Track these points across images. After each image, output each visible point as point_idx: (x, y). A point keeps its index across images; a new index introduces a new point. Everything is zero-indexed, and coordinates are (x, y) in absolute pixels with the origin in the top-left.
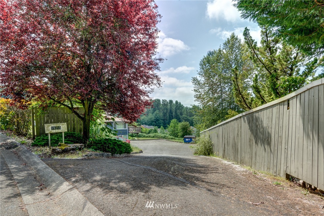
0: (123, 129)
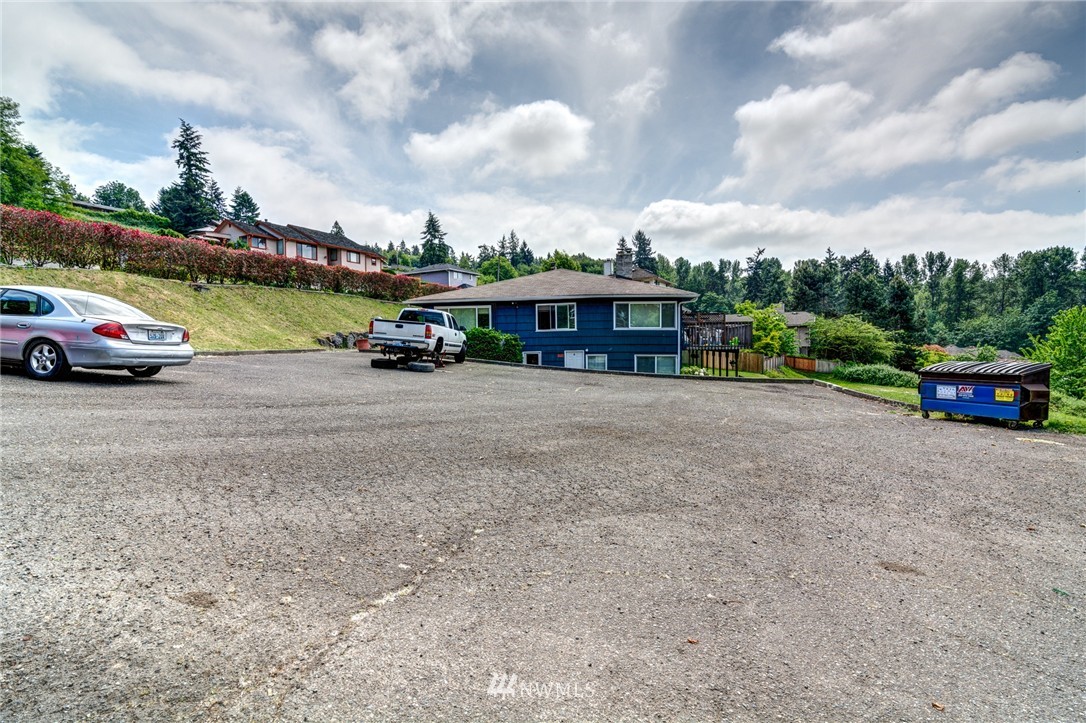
0: (660, 328)
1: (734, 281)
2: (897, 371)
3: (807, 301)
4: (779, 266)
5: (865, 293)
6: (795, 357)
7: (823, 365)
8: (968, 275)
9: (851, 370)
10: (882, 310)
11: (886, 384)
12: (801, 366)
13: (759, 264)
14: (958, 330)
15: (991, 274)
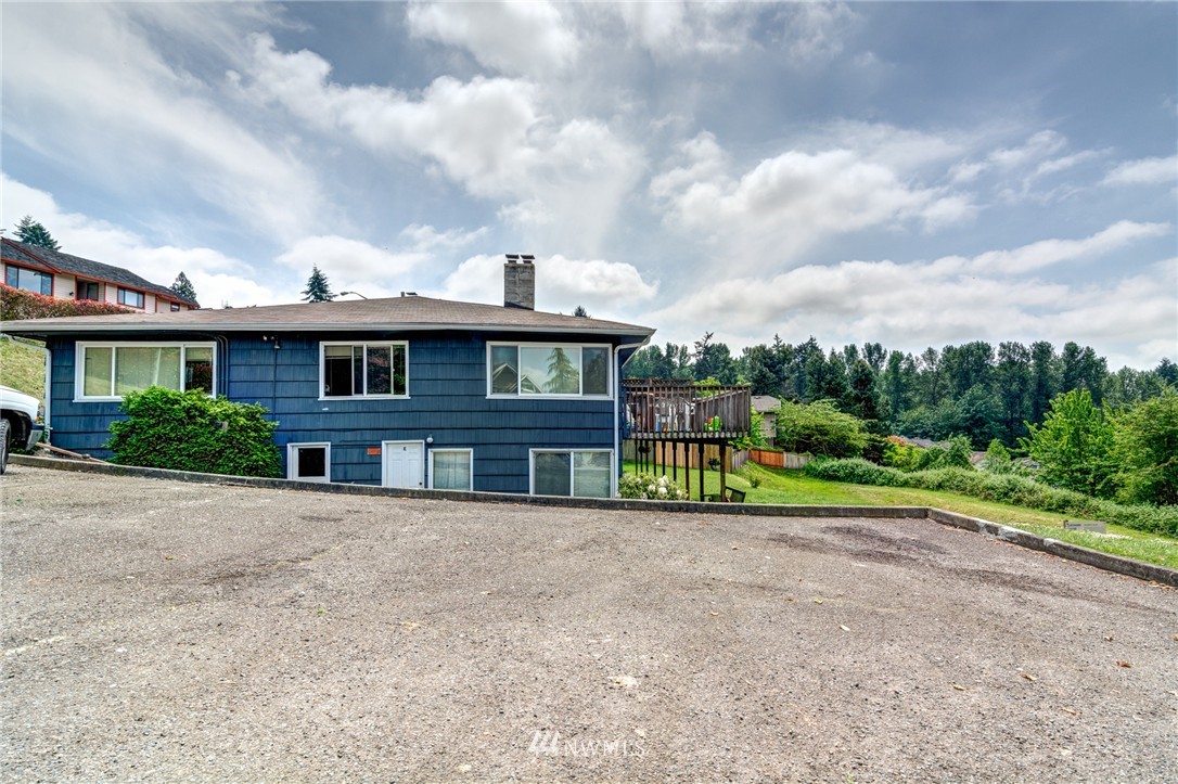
0: (580, 396)
1: (682, 366)
2: (875, 466)
3: (766, 385)
4: (727, 352)
5: (828, 377)
6: (760, 450)
7: (792, 460)
8: (903, 366)
9: (825, 465)
10: (847, 396)
11: (866, 483)
12: (767, 461)
13: (707, 350)
14: (899, 421)
15: (922, 367)
